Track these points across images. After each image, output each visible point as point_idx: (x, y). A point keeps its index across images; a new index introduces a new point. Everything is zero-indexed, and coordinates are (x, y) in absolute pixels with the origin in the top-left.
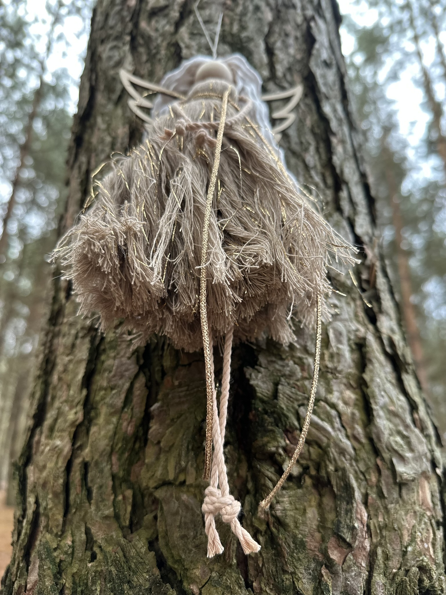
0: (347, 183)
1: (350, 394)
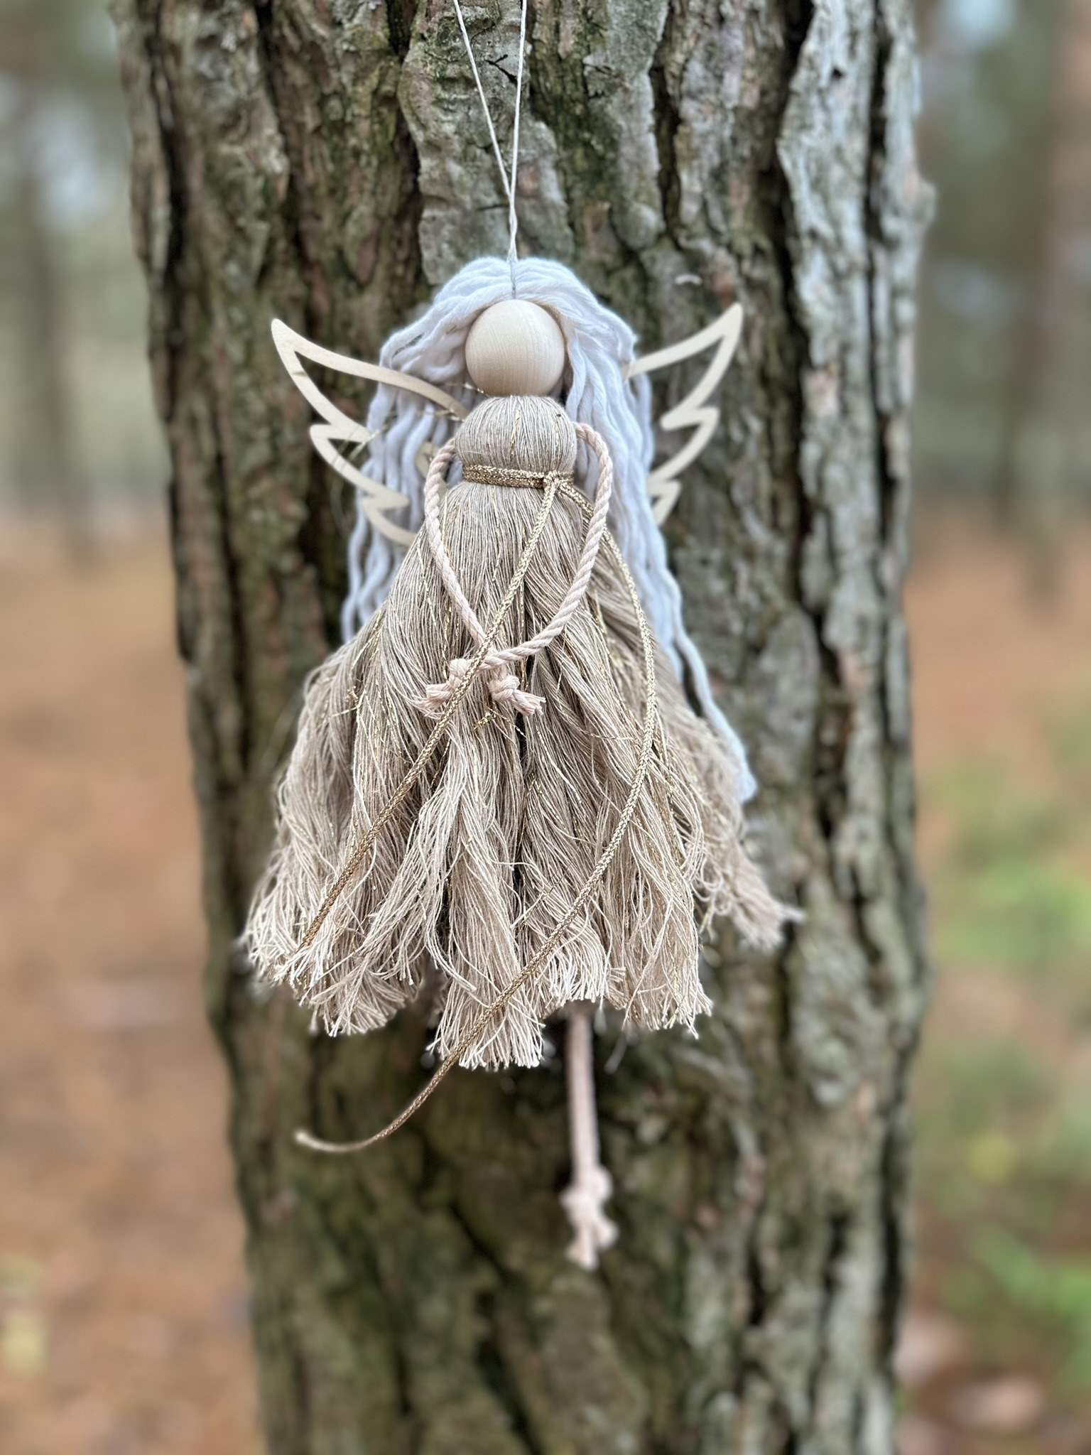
0: (829, 514)
1: (760, 994)
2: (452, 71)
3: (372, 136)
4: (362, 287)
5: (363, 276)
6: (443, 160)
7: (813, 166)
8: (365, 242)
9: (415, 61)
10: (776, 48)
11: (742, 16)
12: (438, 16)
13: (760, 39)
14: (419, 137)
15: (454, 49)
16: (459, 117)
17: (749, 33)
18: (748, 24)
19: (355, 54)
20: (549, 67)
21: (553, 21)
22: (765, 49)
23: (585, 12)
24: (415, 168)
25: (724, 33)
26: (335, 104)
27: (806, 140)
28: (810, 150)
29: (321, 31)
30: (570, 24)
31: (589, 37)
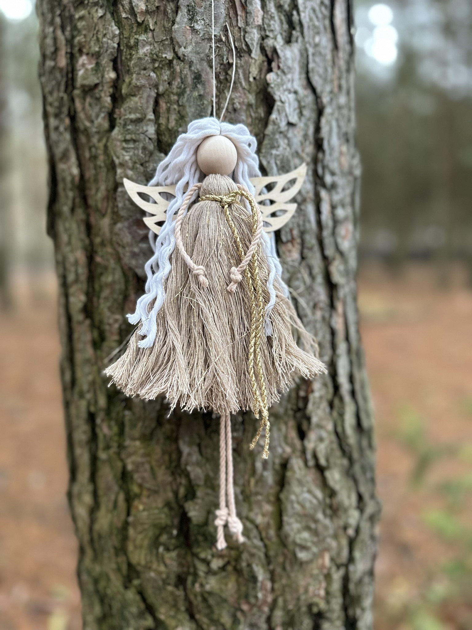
1: (268, 508)
2: (128, 137)
3: (104, 161)
4: (103, 215)
5: (103, 211)
6: (125, 170)
7: (278, 162)
8: (103, 199)
9: (115, 134)
10: (261, 117)
11: (244, 107)
12: (123, 118)
13: (253, 114)
14: (117, 161)
15: (129, 129)
16: (131, 153)
17: (248, 113)
18: (247, 109)
19: (98, 133)
20: (166, 133)
21: (166, 116)
22: (256, 118)
23: (179, 112)
24: (115, 173)
25: (237, 114)
26: (93, 150)
27: (274, 152)
28: (276, 156)
29: (88, 124)
30: (173, 117)
31: (180, 121)
